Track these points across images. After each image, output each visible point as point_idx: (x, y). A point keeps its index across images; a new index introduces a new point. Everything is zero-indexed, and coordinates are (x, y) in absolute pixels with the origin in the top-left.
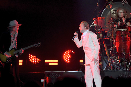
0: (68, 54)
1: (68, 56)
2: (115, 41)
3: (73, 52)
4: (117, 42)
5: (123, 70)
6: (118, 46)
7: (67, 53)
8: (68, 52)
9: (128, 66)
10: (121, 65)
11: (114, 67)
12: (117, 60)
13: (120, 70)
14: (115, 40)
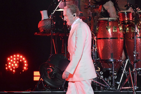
0: (13, 61)
1: (13, 65)
2: (97, 39)
3: (25, 60)
4: (99, 41)
5: (109, 90)
6: (101, 48)
7: (11, 59)
8: (13, 57)
9: (118, 83)
10: (107, 82)
11: (95, 84)
12: (100, 72)
13: (104, 89)
14: (95, 37)
